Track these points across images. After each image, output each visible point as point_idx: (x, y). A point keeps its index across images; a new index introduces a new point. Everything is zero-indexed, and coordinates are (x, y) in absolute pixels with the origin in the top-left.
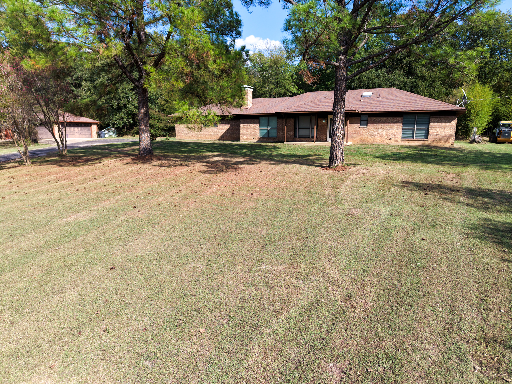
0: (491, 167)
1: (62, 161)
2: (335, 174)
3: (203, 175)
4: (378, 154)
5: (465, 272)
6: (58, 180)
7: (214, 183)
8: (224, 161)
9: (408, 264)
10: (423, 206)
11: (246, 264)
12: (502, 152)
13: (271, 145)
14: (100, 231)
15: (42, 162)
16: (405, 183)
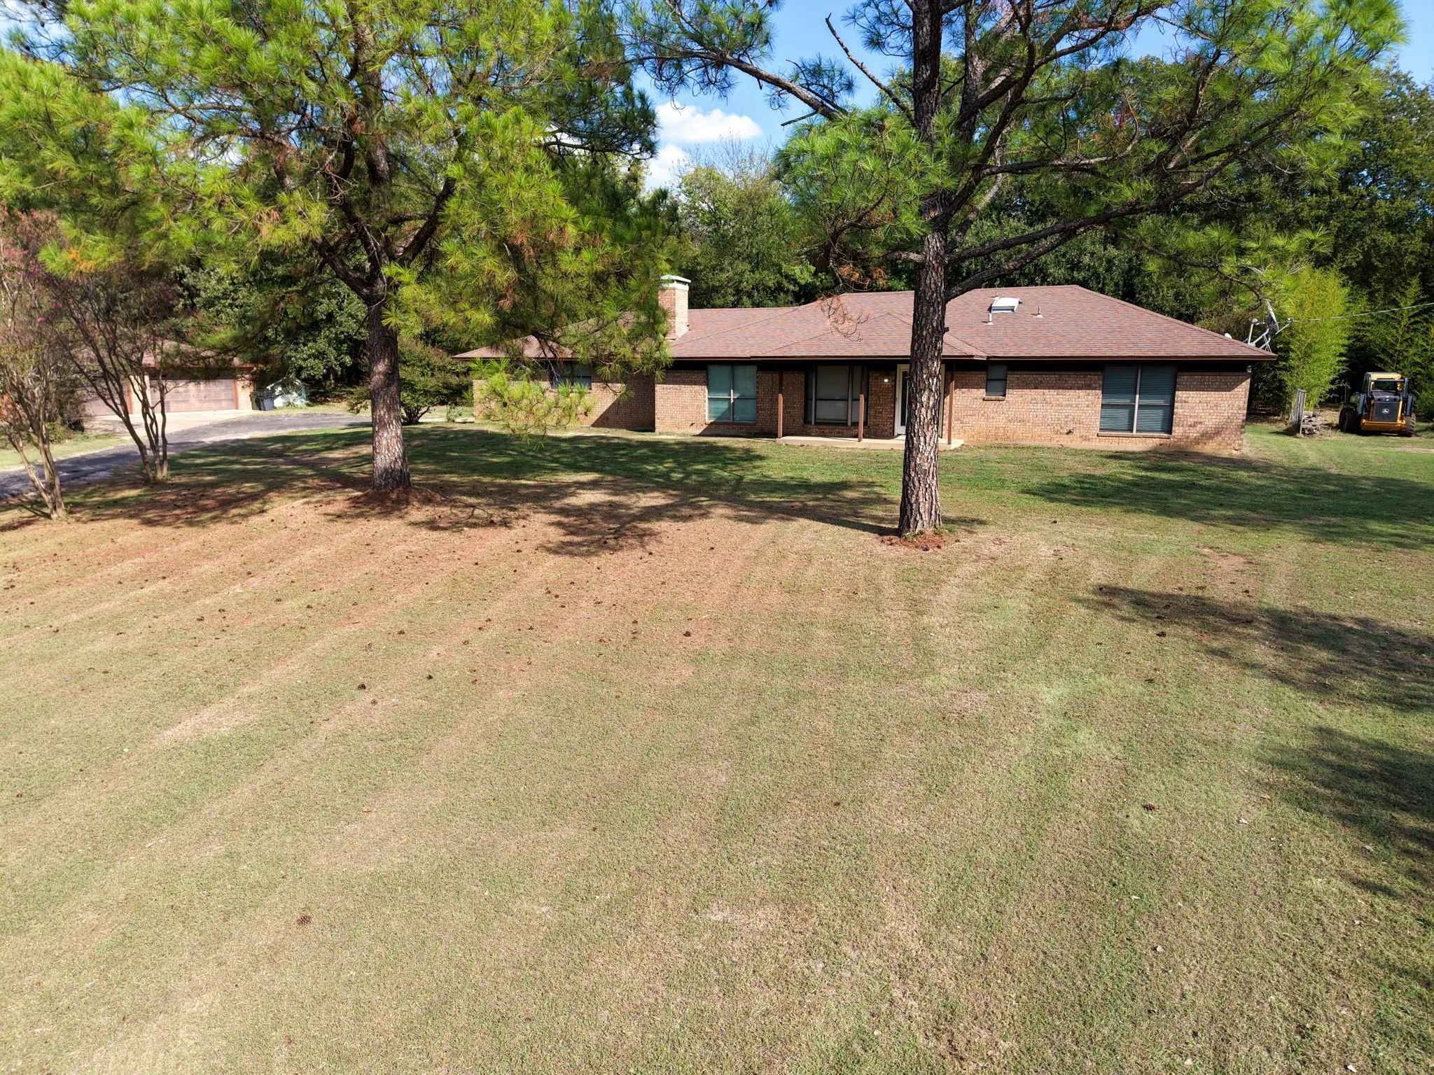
0: (1340, 530)
1: (153, 504)
2: (914, 560)
3: (553, 560)
4: (1036, 480)
5: (1258, 928)
6: (145, 576)
7: (583, 592)
8: (611, 505)
9: (1108, 896)
10: (1151, 681)
11: (670, 902)
12: (1374, 473)
13: (741, 446)
14: (265, 776)
15: (98, 506)
16: (1106, 594)
